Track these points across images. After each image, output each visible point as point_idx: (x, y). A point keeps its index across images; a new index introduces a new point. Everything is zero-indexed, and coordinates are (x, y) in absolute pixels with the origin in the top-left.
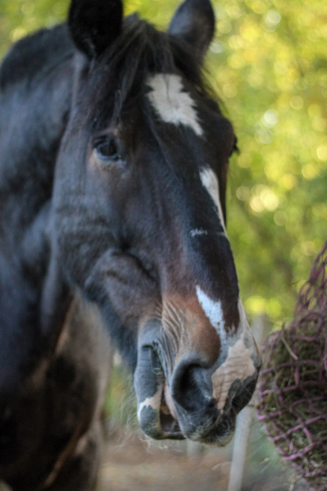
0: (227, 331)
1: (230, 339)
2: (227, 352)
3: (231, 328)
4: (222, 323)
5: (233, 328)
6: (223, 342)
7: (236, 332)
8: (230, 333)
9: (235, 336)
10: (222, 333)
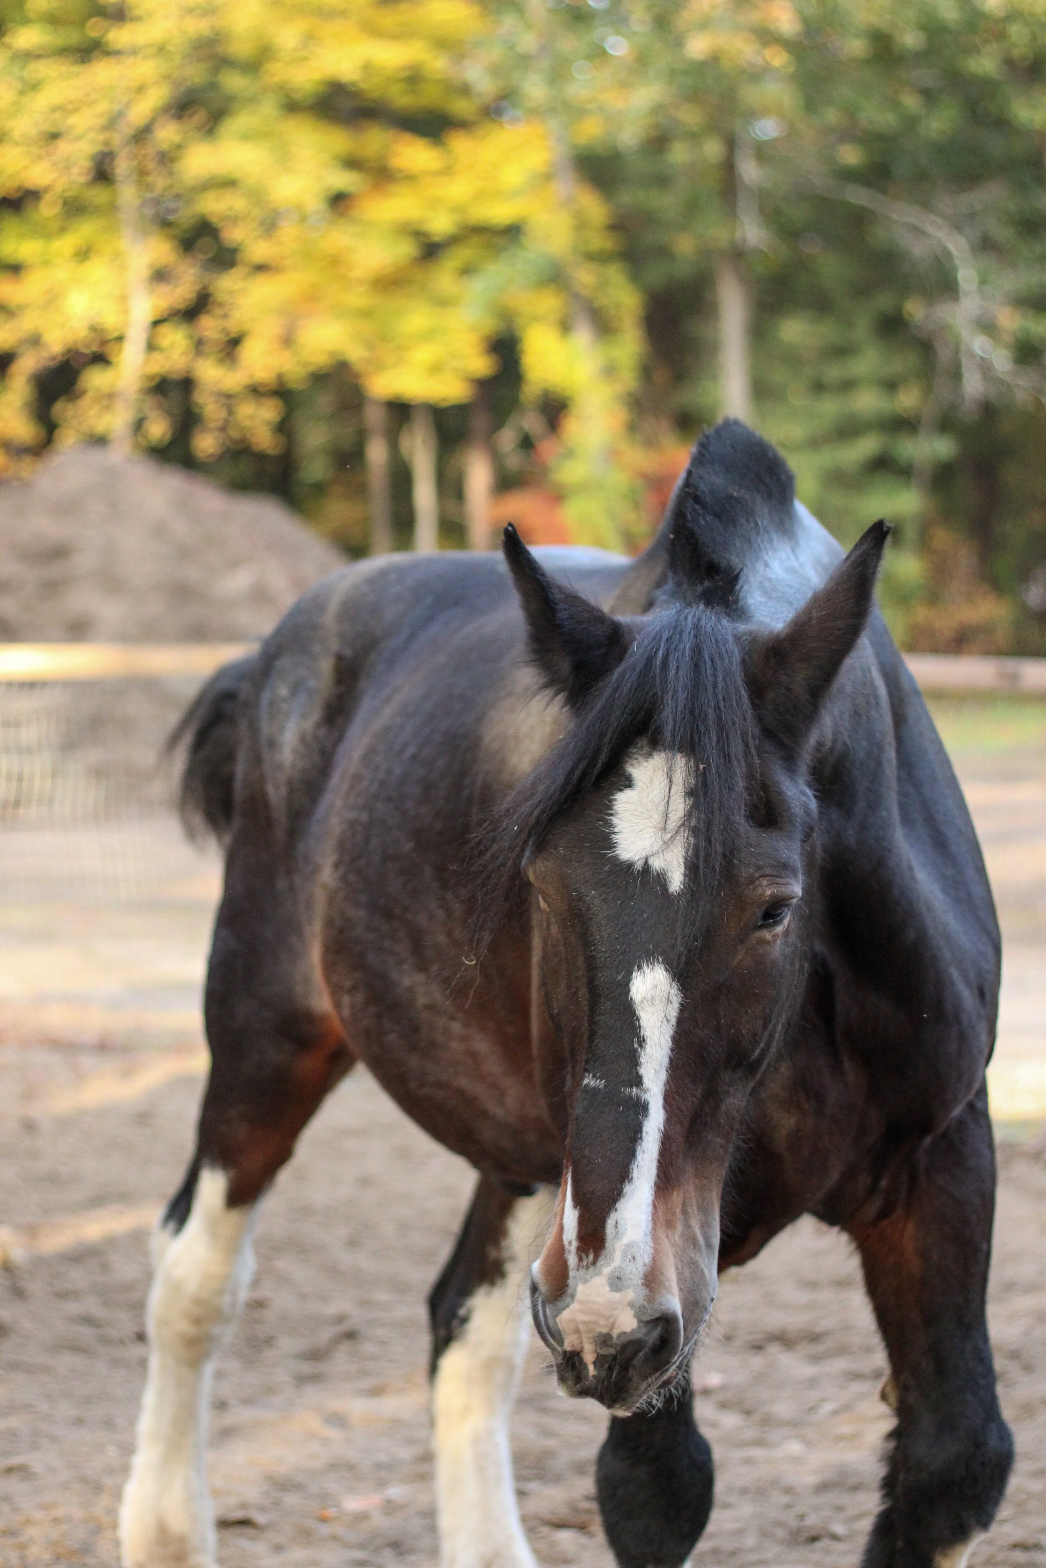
0: (580, 1259)
1: (582, 1272)
2: (575, 1290)
3: (587, 1256)
4: (575, 1244)
5: (591, 1257)
6: (572, 1274)
7: (594, 1263)
8: (585, 1264)
9: (592, 1269)
10: (572, 1259)
